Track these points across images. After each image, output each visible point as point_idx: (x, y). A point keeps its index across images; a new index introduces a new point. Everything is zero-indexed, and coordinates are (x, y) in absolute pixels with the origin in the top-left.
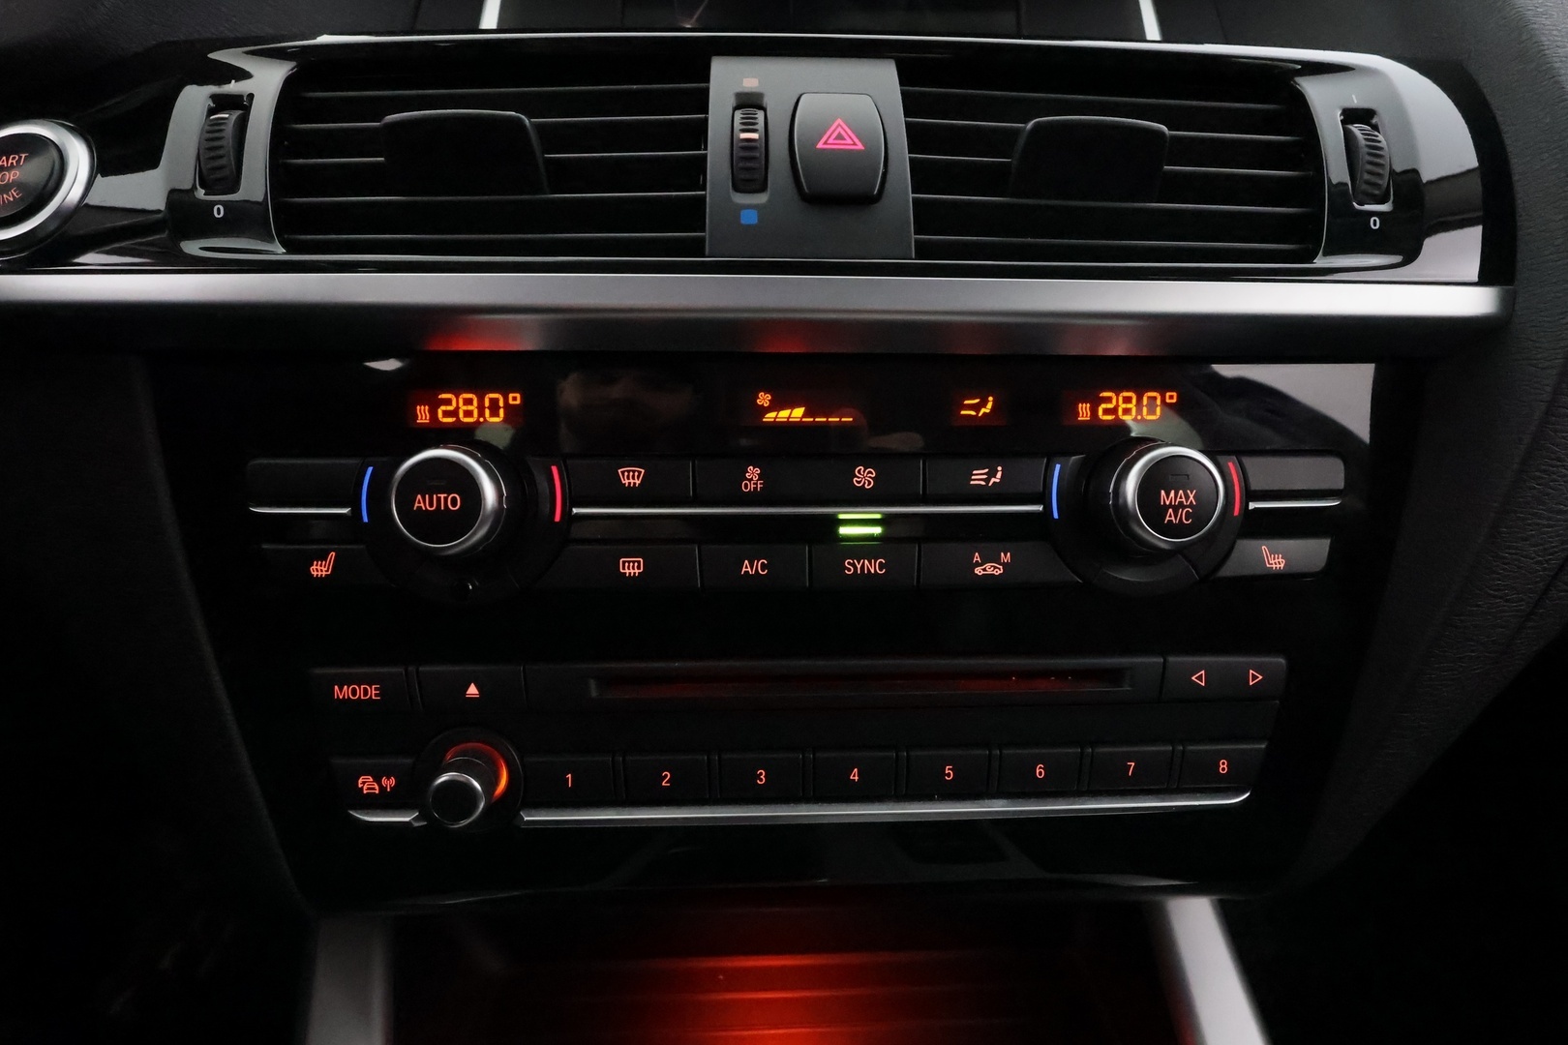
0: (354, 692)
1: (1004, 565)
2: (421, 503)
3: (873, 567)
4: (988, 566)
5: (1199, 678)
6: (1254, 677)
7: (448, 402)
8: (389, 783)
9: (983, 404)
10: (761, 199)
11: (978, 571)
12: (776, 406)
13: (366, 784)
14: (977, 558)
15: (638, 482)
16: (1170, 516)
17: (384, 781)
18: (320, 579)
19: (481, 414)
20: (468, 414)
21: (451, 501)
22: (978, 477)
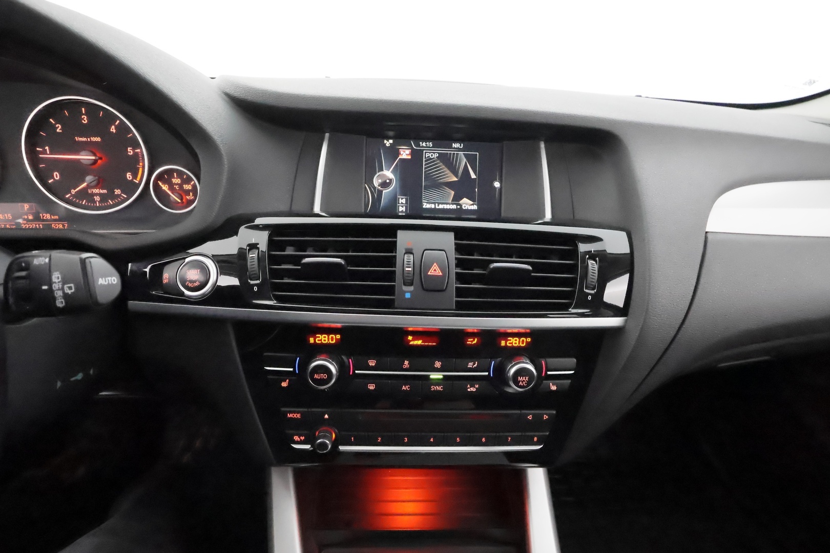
0: (293, 416)
1: (476, 388)
2: (316, 376)
3: (439, 388)
4: (471, 388)
5: (530, 417)
6: (546, 417)
7: (319, 337)
8: (303, 438)
9: (474, 340)
10: (411, 288)
11: (469, 390)
12: (413, 340)
13: (296, 438)
14: (469, 386)
15: (374, 365)
16: (521, 383)
17: (301, 438)
18: (284, 387)
19: (328, 340)
20: (325, 340)
21: (324, 376)
22: (470, 365)
